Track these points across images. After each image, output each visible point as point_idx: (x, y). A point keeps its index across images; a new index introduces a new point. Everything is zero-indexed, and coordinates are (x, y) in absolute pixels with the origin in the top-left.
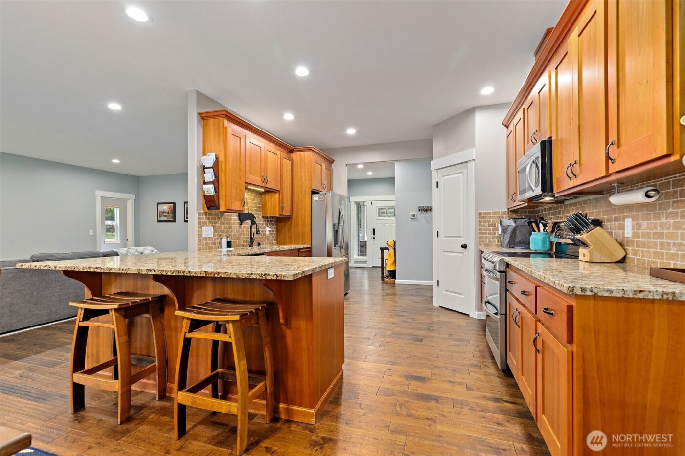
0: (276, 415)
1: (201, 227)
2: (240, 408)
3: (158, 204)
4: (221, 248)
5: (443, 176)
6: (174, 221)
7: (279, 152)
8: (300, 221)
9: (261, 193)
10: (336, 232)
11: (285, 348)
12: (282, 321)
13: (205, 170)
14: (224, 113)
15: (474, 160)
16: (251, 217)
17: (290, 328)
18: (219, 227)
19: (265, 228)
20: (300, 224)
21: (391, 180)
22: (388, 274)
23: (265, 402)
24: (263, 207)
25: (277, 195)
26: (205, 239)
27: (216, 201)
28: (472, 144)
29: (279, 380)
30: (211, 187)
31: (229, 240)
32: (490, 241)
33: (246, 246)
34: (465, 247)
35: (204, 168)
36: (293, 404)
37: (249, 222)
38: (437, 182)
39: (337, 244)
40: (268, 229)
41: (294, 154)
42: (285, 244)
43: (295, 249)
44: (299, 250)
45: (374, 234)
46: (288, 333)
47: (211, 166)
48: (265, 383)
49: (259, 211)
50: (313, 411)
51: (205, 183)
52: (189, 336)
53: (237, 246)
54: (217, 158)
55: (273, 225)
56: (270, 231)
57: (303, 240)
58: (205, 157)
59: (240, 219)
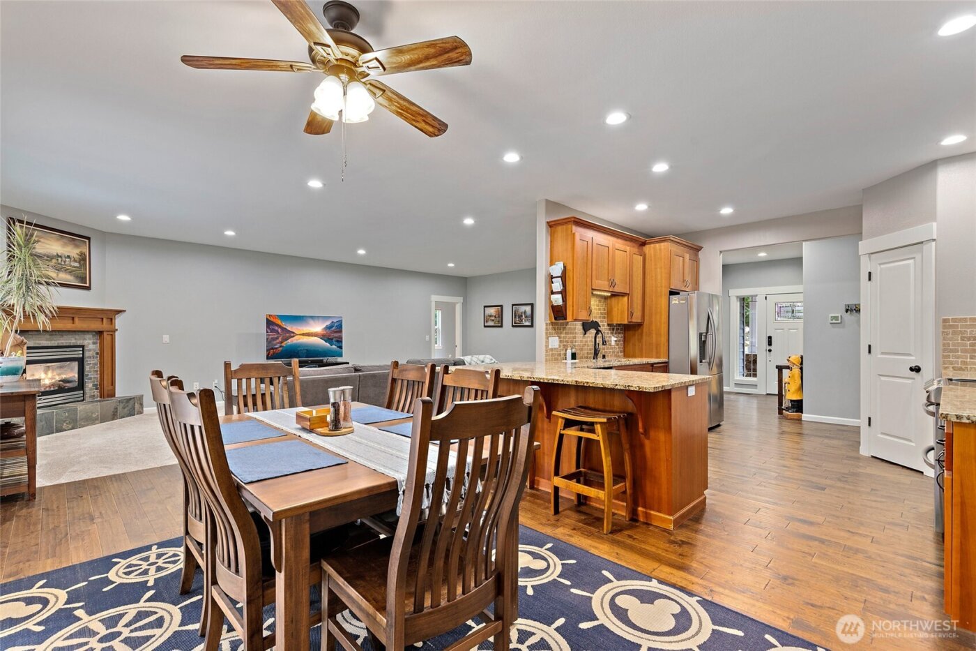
0: (635, 517)
1: (547, 338)
2: (606, 495)
3: (485, 307)
4: (566, 359)
5: (880, 264)
6: (501, 326)
7: (628, 249)
8: (654, 328)
9: (606, 298)
10: (703, 344)
11: (644, 457)
12: (641, 430)
13: (553, 280)
14: (573, 219)
15: (934, 240)
16: (595, 325)
17: (648, 438)
18: (565, 337)
19: (610, 337)
20: (654, 332)
21: (798, 261)
22: (790, 405)
23: (625, 504)
24: (609, 313)
25: (626, 298)
26: (552, 349)
27: (564, 312)
28: (932, 216)
29: (637, 485)
30: (559, 296)
31: (574, 351)
32: (964, 363)
33: (590, 358)
34: (917, 369)
35: (552, 277)
36: (651, 509)
37: (593, 331)
38: (870, 273)
39: (704, 359)
40: (613, 339)
41: (647, 246)
42: (634, 356)
43: (648, 364)
44: (652, 365)
45: (770, 343)
46: (647, 443)
47: (560, 275)
48: (625, 484)
49: (604, 318)
50: (671, 518)
51: (553, 293)
52: (562, 432)
53: (581, 358)
54: (565, 267)
55: (619, 333)
56: (616, 341)
57: (657, 353)
58: (554, 266)
59: (584, 329)
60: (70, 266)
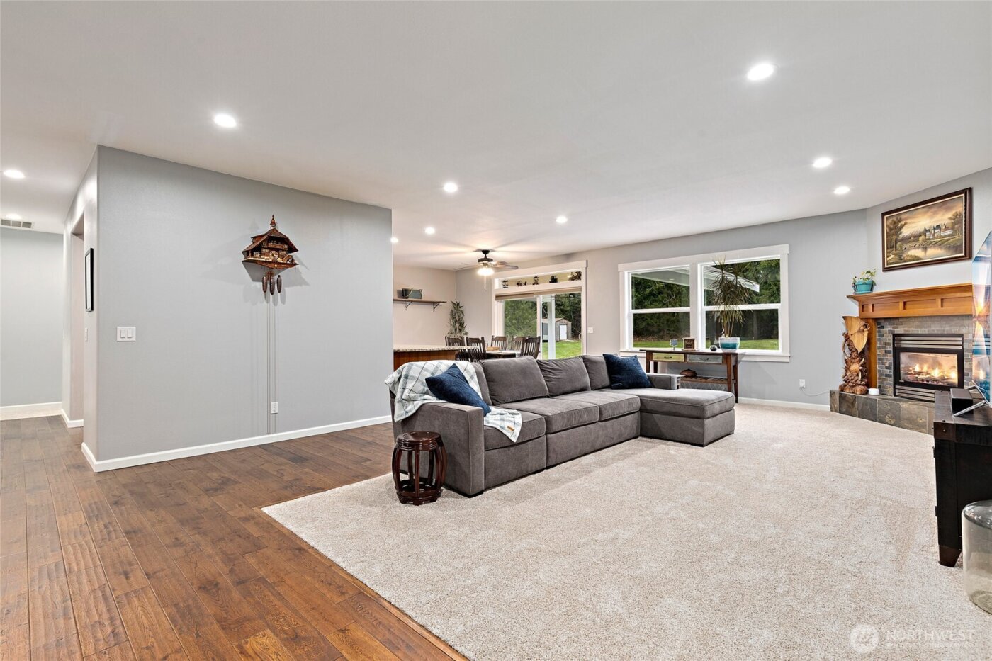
60: (941, 237)
